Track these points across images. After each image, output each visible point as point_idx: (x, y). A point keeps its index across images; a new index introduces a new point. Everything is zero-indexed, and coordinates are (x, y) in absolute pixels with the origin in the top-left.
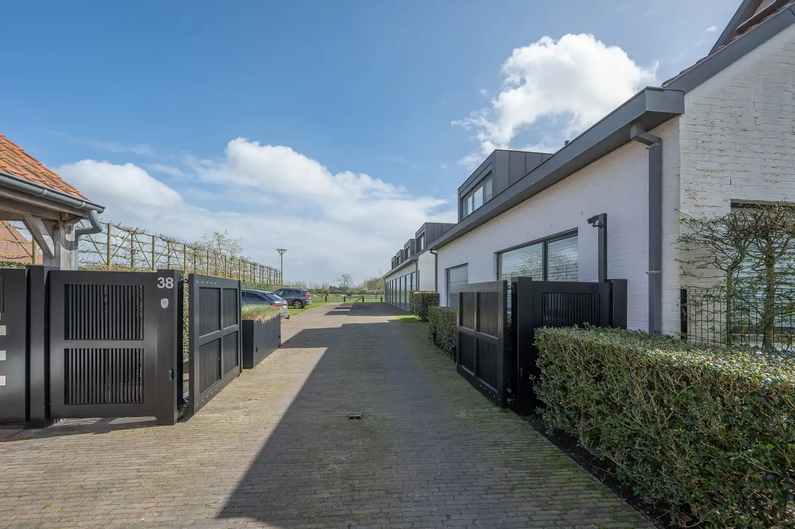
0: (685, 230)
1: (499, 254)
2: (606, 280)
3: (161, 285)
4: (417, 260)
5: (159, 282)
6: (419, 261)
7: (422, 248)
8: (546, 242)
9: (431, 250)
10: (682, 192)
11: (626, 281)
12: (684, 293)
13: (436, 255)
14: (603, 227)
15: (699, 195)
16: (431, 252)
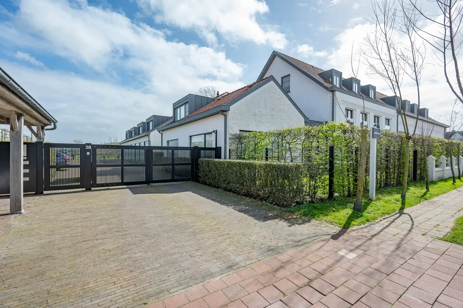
0: (230, 137)
1: (191, 136)
2: (217, 147)
3: (87, 148)
4: (149, 135)
5: (86, 147)
6: (150, 136)
7: (151, 129)
8: (205, 134)
9: (159, 131)
10: (230, 128)
11: (221, 147)
12: (230, 150)
13: (162, 134)
14: (216, 133)
15: (233, 128)
16: (159, 132)
